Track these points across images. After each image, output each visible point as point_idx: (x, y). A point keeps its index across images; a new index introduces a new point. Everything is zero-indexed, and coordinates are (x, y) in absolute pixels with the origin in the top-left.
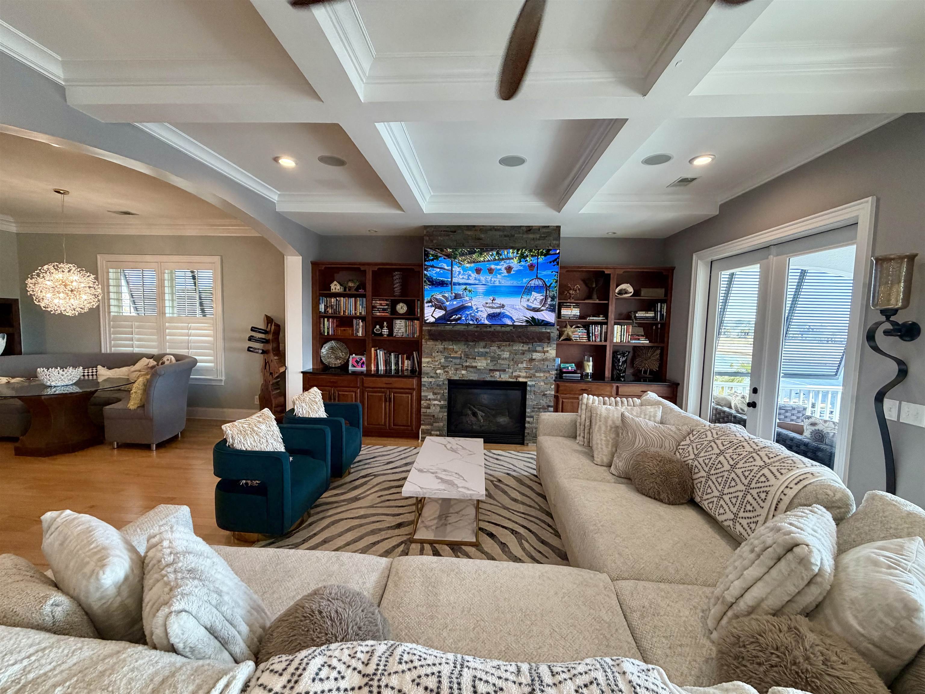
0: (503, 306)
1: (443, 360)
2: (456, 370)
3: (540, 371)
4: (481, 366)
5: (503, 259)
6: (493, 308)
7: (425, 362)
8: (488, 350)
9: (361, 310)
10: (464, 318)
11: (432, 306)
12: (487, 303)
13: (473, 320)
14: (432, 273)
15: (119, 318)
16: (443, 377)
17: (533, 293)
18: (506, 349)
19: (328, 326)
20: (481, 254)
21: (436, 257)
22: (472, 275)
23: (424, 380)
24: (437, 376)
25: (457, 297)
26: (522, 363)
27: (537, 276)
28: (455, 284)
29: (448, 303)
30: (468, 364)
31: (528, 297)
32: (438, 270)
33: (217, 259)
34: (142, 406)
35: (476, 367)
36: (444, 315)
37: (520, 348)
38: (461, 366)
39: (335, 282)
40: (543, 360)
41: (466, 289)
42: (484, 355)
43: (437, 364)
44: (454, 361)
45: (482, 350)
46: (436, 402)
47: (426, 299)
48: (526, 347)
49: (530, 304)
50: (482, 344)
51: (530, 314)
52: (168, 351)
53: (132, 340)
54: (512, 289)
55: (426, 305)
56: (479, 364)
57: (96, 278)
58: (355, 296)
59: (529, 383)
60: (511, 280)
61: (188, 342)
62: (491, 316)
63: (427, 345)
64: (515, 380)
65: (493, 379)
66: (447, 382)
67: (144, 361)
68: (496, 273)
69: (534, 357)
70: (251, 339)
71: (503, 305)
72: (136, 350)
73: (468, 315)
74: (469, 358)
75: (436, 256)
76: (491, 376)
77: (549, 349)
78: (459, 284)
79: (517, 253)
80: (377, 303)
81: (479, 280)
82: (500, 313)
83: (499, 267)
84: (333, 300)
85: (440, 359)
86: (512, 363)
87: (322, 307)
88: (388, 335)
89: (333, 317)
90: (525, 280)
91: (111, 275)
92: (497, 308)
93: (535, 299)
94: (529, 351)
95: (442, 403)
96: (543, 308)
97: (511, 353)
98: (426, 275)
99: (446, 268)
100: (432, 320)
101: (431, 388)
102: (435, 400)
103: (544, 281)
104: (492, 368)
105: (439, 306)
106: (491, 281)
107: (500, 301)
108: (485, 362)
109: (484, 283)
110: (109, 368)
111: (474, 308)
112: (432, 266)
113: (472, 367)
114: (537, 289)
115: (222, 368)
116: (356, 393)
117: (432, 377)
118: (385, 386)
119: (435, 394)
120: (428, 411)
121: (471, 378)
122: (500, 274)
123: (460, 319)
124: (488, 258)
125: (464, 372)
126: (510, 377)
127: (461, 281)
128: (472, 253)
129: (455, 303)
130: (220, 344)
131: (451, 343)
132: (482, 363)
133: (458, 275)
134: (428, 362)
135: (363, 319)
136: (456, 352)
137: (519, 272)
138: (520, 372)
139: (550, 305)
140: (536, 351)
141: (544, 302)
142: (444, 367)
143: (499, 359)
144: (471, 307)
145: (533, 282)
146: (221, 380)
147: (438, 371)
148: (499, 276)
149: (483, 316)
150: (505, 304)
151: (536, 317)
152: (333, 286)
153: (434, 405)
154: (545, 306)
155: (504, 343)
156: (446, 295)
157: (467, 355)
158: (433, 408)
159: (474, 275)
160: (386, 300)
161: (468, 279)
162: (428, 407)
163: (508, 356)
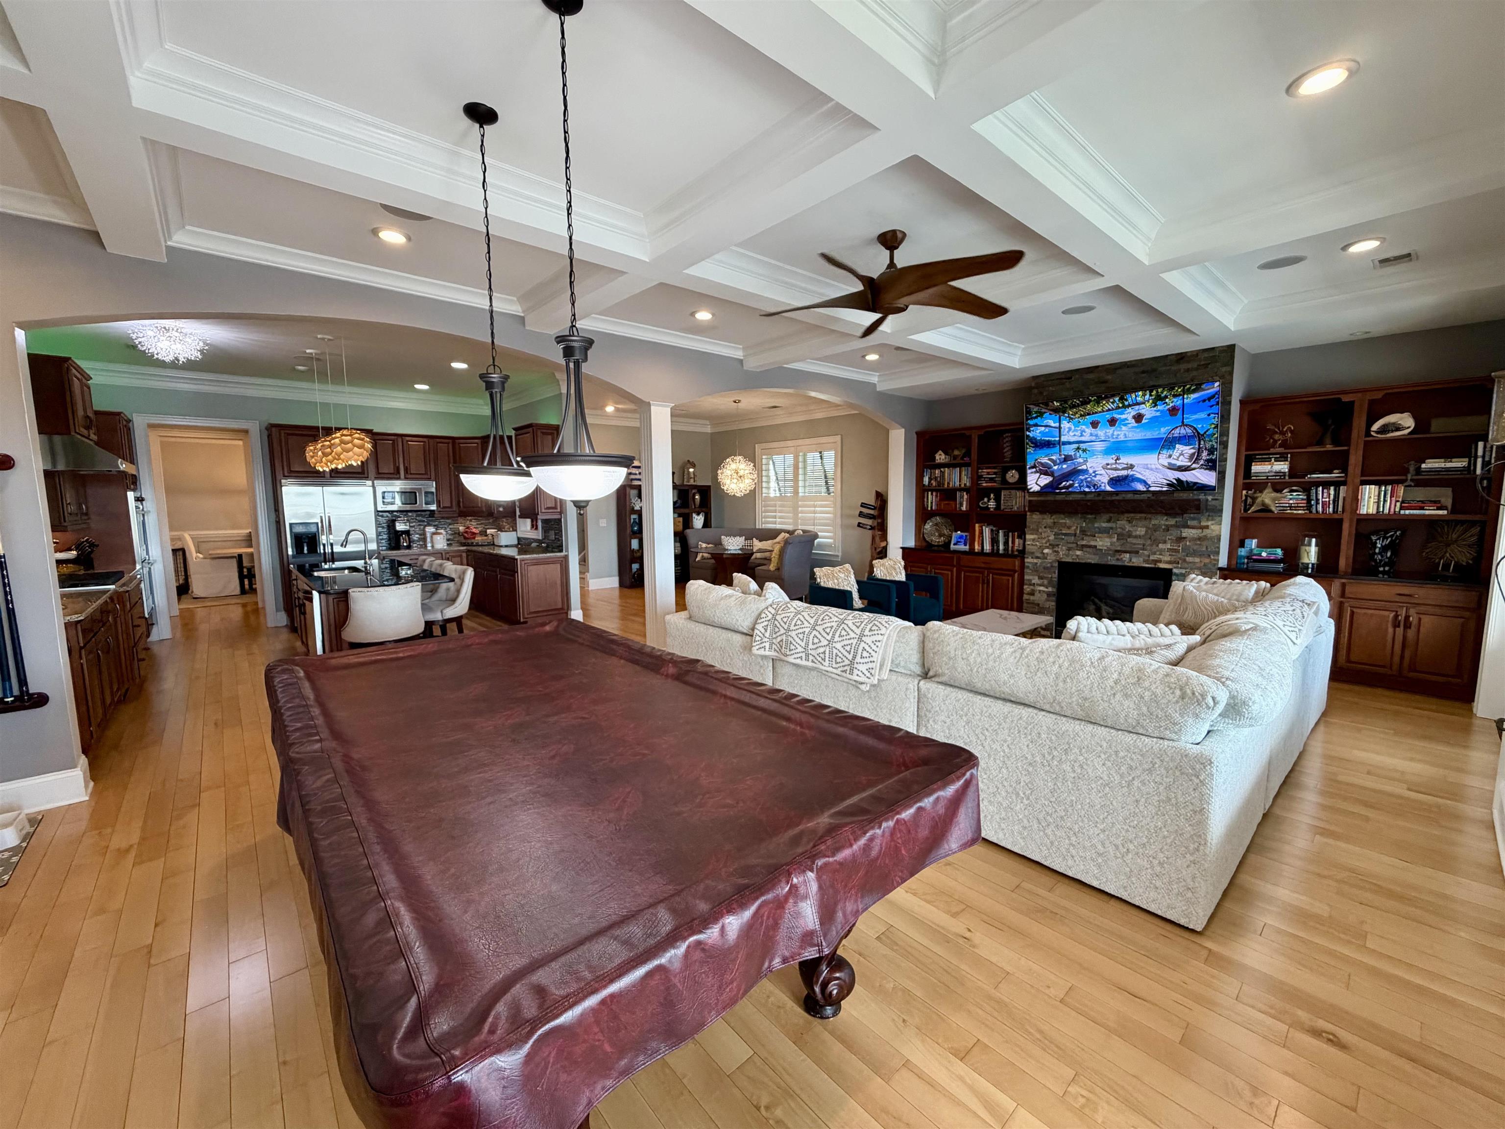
0: (1131, 467)
1: (1052, 538)
2: (1069, 549)
3: (1194, 554)
4: (1102, 546)
5: (1129, 406)
6: (1116, 469)
7: (1030, 540)
8: (1114, 525)
9: (966, 481)
10: (1077, 485)
11: (1036, 472)
12: (1108, 464)
13: (1089, 487)
14: (1036, 433)
15: (768, 498)
16: (1051, 558)
17: (1177, 446)
18: (1140, 524)
19: (931, 500)
20: (1098, 403)
21: (1041, 414)
22: (1087, 430)
23: (1029, 560)
24: (1044, 556)
25: (1067, 459)
26: (1165, 542)
27: (1183, 422)
28: (1065, 443)
29: (1056, 468)
30: (1084, 543)
31: (1170, 452)
32: (1043, 428)
33: (838, 438)
34: (778, 569)
35: (1095, 547)
36: (1051, 482)
37: (1163, 522)
38: (1074, 545)
39: (940, 452)
40: (1199, 539)
41: (1078, 448)
42: (1106, 531)
43: (1044, 541)
44: (1066, 538)
45: (1104, 525)
46: (1042, 588)
47: (1030, 463)
48: (1172, 521)
49: (1174, 462)
50: (1106, 517)
51: (1173, 475)
52: (800, 527)
53: (775, 517)
54: (1144, 444)
55: (1029, 471)
56: (1101, 543)
57: (754, 466)
58: (960, 466)
59: (1175, 571)
60: (1141, 431)
61: (815, 518)
62: (1113, 481)
63: (1033, 518)
64: (1153, 566)
65: (1120, 563)
66: (1056, 565)
67: (783, 535)
68: (1120, 424)
69: (1184, 535)
70: (861, 514)
71: (1131, 465)
72: (778, 527)
73: (1082, 480)
74: (1086, 535)
75: (1040, 412)
76: (1118, 559)
77: (1209, 523)
78: (1070, 443)
79: (1151, 395)
80: (984, 472)
81: (1096, 436)
82: (1127, 477)
83: (1123, 417)
84: (937, 471)
85: (1048, 536)
86: (1149, 542)
87: (926, 480)
88: (995, 509)
89: (936, 491)
90: (1163, 430)
91: (764, 461)
92: (1123, 469)
93: (1182, 454)
94: (1177, 526)
95: (1050, 589)
96: (1194, 466)
97: (1148, 528)
98: (1028, 436)
99: (1053, 425)
100: (1036, 488)
101: (1036, 570)
102: (1040, 585)
103: (1195, 428)
104: (1119, 548)
105: (1045, 471)
106: (1113, 435)
107: (1125, 460)
108: (1107, 540)
109: (1103, 438)
110: (760, 541)
111: (1091, 471)
112: (1036, 425)
113: (1090, 547)
114: (1183, 440)
115: (839, 544)
116: (952, 572)
117: (1037, 558)
118: (983, 565)
119: (1040, 578)
120: (1032, 598)
121: (1089, 561)
122: (1125, 425)
123: (1071, 486)
124: (1110, 406)
125: (1078, 553)
126: (1144, 561)
127: (1072, 439)
128: (1085, 403)
129: (1065, 466)
130: (839, 521)
131: (1062, 516)
132: (1103, 542)
133: (1068, 432)
134: (1034, 540)
135: (966, 490)
136: (1069, 528)
137: (1154, 419)
138: (1161, 554)
139: (1208, 461)
140: (1188, 527)
141: (1195, 458)
142: (1052, 546)
143: (1130, 536)
144: (1085, 471)
145: (1177, 431)
146: (837, 556)
147: (1046, 551)
148: (1124, 428)
149: (1103, 480)
150: (1133, 463)
151: (1184, 479)
152: (937, 457)
153: (1040, 591)
154: (1198, 463)
155: (1138, 516)
156: (1054, 458)
157: (1084, 531)
158: (1037, 595)
159: (1089, 430)
160: (994, 468)
161: (1082, 435)
162: (1032, 593)
163: (1143, 533)
